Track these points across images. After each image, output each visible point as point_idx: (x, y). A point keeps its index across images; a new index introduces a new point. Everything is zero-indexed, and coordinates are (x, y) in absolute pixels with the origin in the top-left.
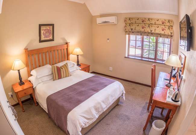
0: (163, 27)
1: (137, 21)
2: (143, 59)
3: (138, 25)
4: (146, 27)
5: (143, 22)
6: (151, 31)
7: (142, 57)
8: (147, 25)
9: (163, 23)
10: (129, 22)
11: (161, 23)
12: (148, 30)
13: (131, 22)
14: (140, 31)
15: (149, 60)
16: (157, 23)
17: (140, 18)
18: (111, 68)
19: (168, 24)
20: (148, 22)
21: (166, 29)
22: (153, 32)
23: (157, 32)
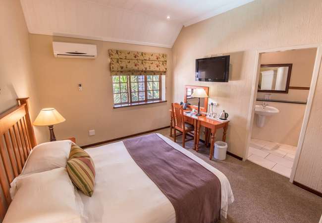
0: (157, 63)
1: (127, 55)
2: (133, 104)
3: (129, 62)
4: (139, 64)
5: (135, 57)
6: (146, 69)
7: (131, 102)
8: (140, 62)
9: (157, 59)
10: (117, 56)
11: (155, 58)
12: (141, 67)
13: (120, 56)
14: (133, 70)
15: (140, 103)
16: (152, 58)
17: (132, 52)
18: (92, 132)
19: (162, 59)
20: (142, 58)
21: (160, 65)
22: (148, 69)
23: (152, 69)
